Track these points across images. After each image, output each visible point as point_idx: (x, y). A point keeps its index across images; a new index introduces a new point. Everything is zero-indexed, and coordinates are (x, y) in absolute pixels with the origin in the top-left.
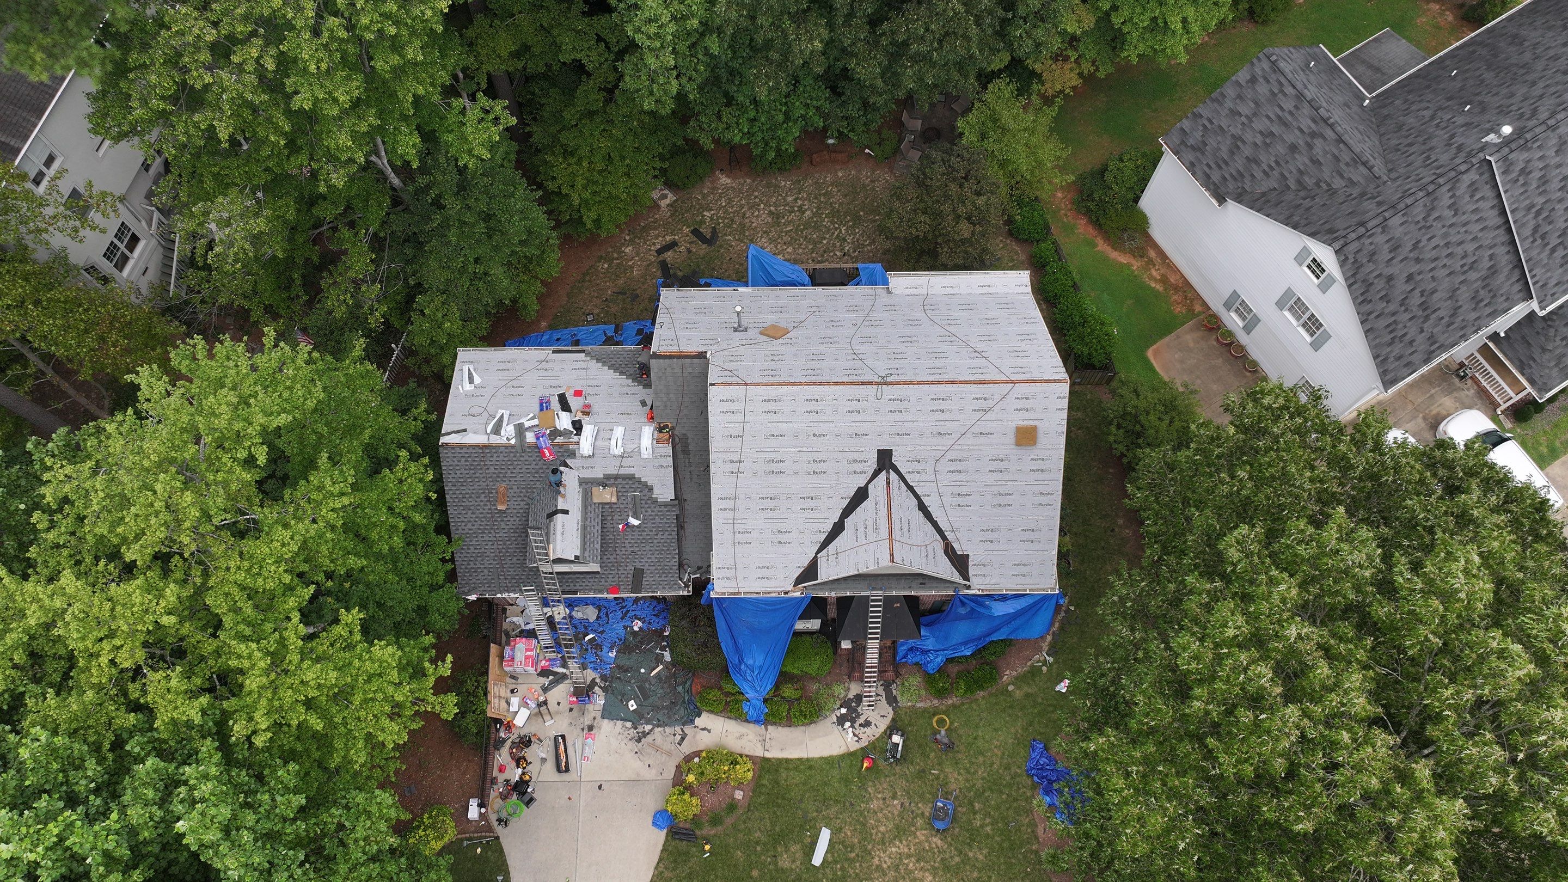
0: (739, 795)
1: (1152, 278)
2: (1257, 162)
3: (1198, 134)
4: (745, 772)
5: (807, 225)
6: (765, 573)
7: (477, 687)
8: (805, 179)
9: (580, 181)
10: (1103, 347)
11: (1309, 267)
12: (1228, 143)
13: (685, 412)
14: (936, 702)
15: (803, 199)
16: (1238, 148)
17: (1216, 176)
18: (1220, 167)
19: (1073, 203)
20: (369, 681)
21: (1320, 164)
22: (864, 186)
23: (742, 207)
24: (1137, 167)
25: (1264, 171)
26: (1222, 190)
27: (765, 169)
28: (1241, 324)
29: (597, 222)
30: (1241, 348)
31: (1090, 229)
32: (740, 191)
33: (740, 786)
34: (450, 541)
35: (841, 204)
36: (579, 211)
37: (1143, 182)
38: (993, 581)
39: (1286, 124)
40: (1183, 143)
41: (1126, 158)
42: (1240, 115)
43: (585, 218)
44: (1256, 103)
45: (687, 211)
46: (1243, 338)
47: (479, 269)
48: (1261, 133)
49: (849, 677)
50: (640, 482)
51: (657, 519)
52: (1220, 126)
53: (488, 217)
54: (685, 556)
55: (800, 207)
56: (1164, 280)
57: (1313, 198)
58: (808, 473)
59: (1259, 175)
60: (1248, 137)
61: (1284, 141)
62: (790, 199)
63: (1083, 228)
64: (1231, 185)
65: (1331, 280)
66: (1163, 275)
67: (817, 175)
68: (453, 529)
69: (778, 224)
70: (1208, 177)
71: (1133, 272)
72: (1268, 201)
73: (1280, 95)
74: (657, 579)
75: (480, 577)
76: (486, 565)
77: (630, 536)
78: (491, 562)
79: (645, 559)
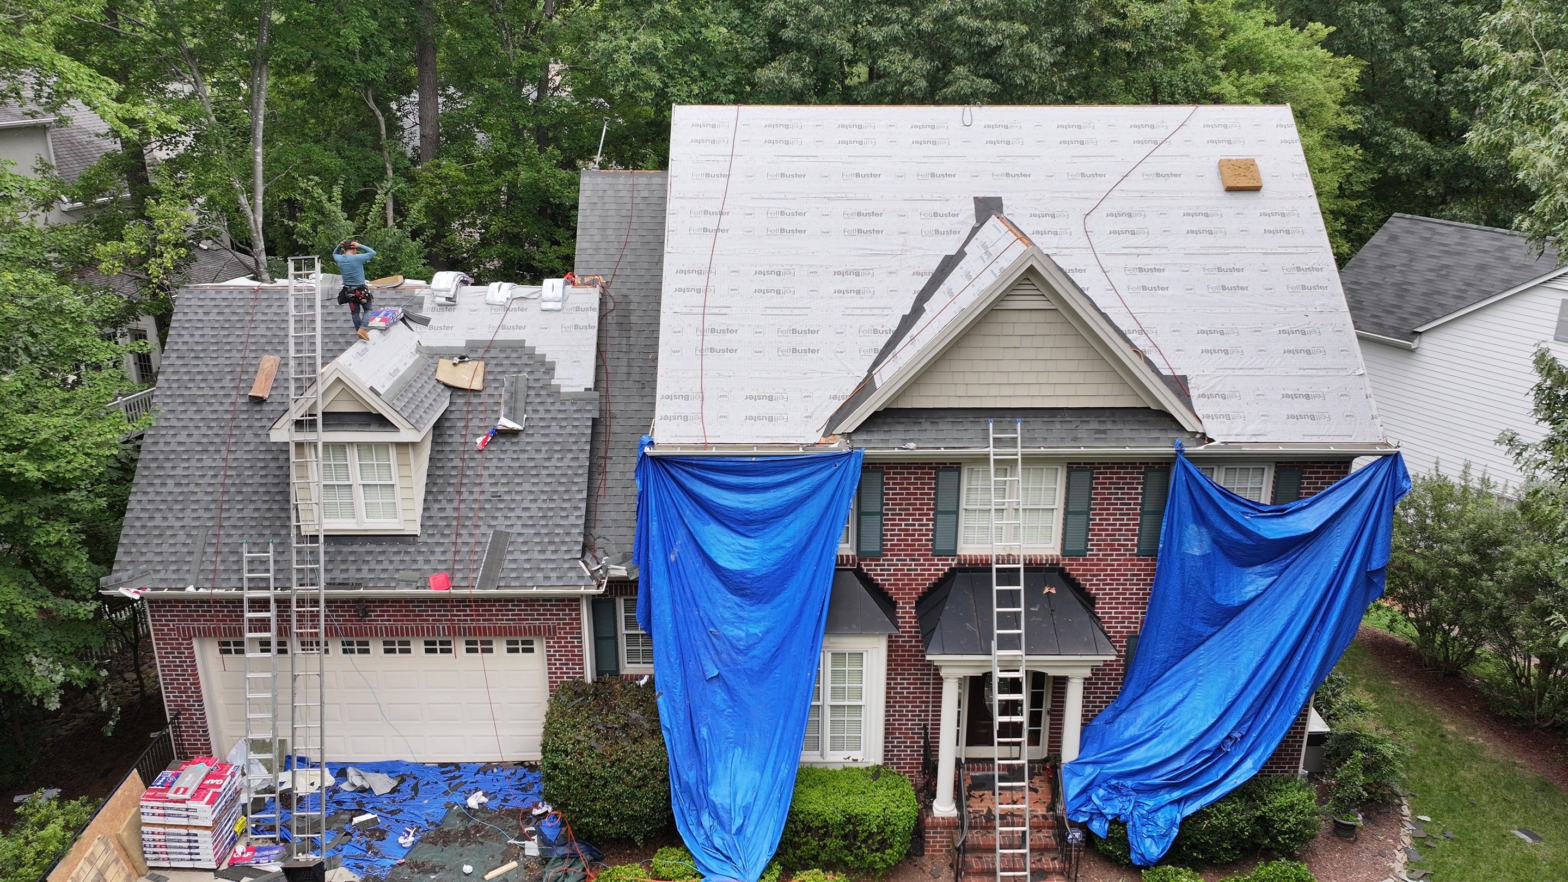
17: (1390, 321)
18: (1391, 312)
44: (1409, 252)
50: (531, 355)
51: (555, 429)
52: (1373, 283)
54: (596, 532)
58: (848, 233)
70: (1380, 325)
74: (536, 556)
75: (165, 548)
76: (187, 522)
77: (495, 462)
78: (201, 513)
79: (518, 512)
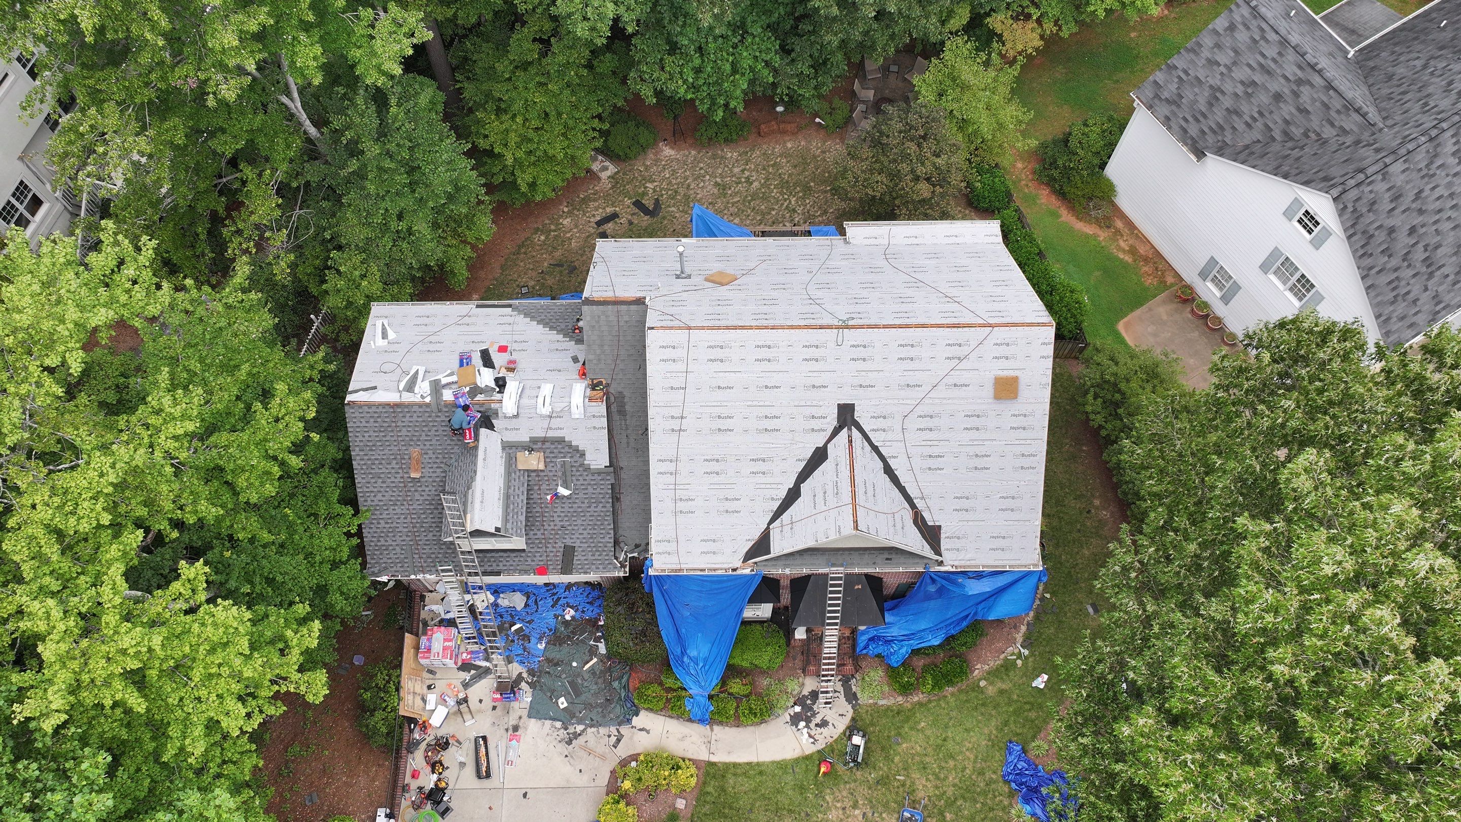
0: (681, 804)
1: (1119, 248)
2: (1237, 113)
3: (1173, 87)
4: (688, 778)
5: (754, 196)
6: (711, 546)
7: (388, 682)
8: (752, 150)
9: (513, 138)
10: (1074, 316)
11: (1300, 221)
12: (1206, 94)
13: (621, 366)
14: (900, 699)
15: (749, 170)
16: (1217, 99)
17: (1193, 130)
18: (1197, 120)
19: (1034, 173)
20: (212, 651)
21: (1308, 112)
22: (815, 157)
23: (686, 178)
24: (1103, 132)
25: (1248, 125)
26: (1201, 144)
27: (710, 139)
28: (1218, 294)
29: (533, 185)
30: (1219, 320)
31: (1053, 199)
32: (685, 163)
33: (682, 793)
34: (357, 512)
35: (790, 175)
36: (513, 174)
37: (1111, 146)
38: (969, 556)
39: (1269, 72)
40: (1157, 96)
41: (1090, 122)
42: (1219, 65)
43: (519, 181)
44: (1236, 52)
45: (628, 183)
46: (1219, 309)
47: (403, 226)
48: (1242, 83)
49: (804, 672)
50: (570, 446)
51: (590, 490)
52: (1197, 78)
53: (412, 170)
54: (621, 532)
55: (748, 178)
56: (1133, 251)
57: (1302, 148)
58: (759, 431)
59: (1240, 126)
60: (1228, 87)
61: (1266, 89)
62: (736, 170)
63: (1045, 198)
64: (1210, 139)
65: (1327, 233)
66: (1131, 246)
67: (765, 147)
68: (361, 500)
69: (725, 195)
70: (1185, 131)
71: (1100, 243)
72: (1253, 153)
73: (1262, 42)
74: (590, 557)
75: (391, 555)
76: (398, 542)
77: (559, 509)
78: (404, 538)
79: (577, 535)
